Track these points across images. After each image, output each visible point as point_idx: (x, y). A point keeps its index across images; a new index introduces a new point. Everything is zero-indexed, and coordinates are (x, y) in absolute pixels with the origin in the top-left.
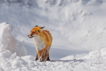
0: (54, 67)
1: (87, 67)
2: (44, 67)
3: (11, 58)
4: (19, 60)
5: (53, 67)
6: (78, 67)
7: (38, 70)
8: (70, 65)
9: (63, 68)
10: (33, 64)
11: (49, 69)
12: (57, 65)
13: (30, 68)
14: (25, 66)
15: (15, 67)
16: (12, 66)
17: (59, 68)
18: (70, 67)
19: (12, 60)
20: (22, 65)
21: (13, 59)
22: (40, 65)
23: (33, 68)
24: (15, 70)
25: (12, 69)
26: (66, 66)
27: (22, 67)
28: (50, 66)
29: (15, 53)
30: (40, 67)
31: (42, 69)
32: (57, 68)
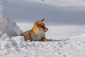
0: (43, 47)
1: (75, 47)
2: (33, 47)
3: (2, 39)
4: (9, 41)
5: (41, 47)
6: (65, 46)
7: (27, 50)
8: (59, 44)
9: (50, 48)
10: (22, 45)
11: (37, 49)
12: (46, 45)
13: (20, 48)
14: (14, 47)
15: (5, 48)
16: (2, 47)
17: (47, 48)
18: (58, 47)
19: (2, 41)
20: (11, 46)
21: (4, 39)
22: (29, 45)
23: (21, 49)
24: (4, 51)
25: (2, 50)
26: (53, 46)
27: (10, 48)
28: (39, 47)
29: (6, 34)
30: (28, 48)
31: (30, 49)
32: (45, 48)
